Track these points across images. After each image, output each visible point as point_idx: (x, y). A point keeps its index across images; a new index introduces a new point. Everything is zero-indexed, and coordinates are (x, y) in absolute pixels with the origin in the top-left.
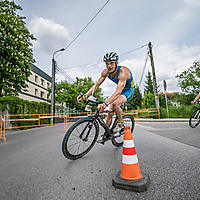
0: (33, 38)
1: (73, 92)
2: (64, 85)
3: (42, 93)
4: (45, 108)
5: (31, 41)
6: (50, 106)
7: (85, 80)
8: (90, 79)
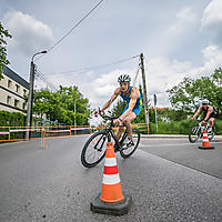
0: (7, 35)
1: (55, 102)
2: (45, 94)
3: (16, 101)
4: (19, 120)
5: (5, 38)
6: (25, 117)
7: (70, 89)
8: (76, 89)
